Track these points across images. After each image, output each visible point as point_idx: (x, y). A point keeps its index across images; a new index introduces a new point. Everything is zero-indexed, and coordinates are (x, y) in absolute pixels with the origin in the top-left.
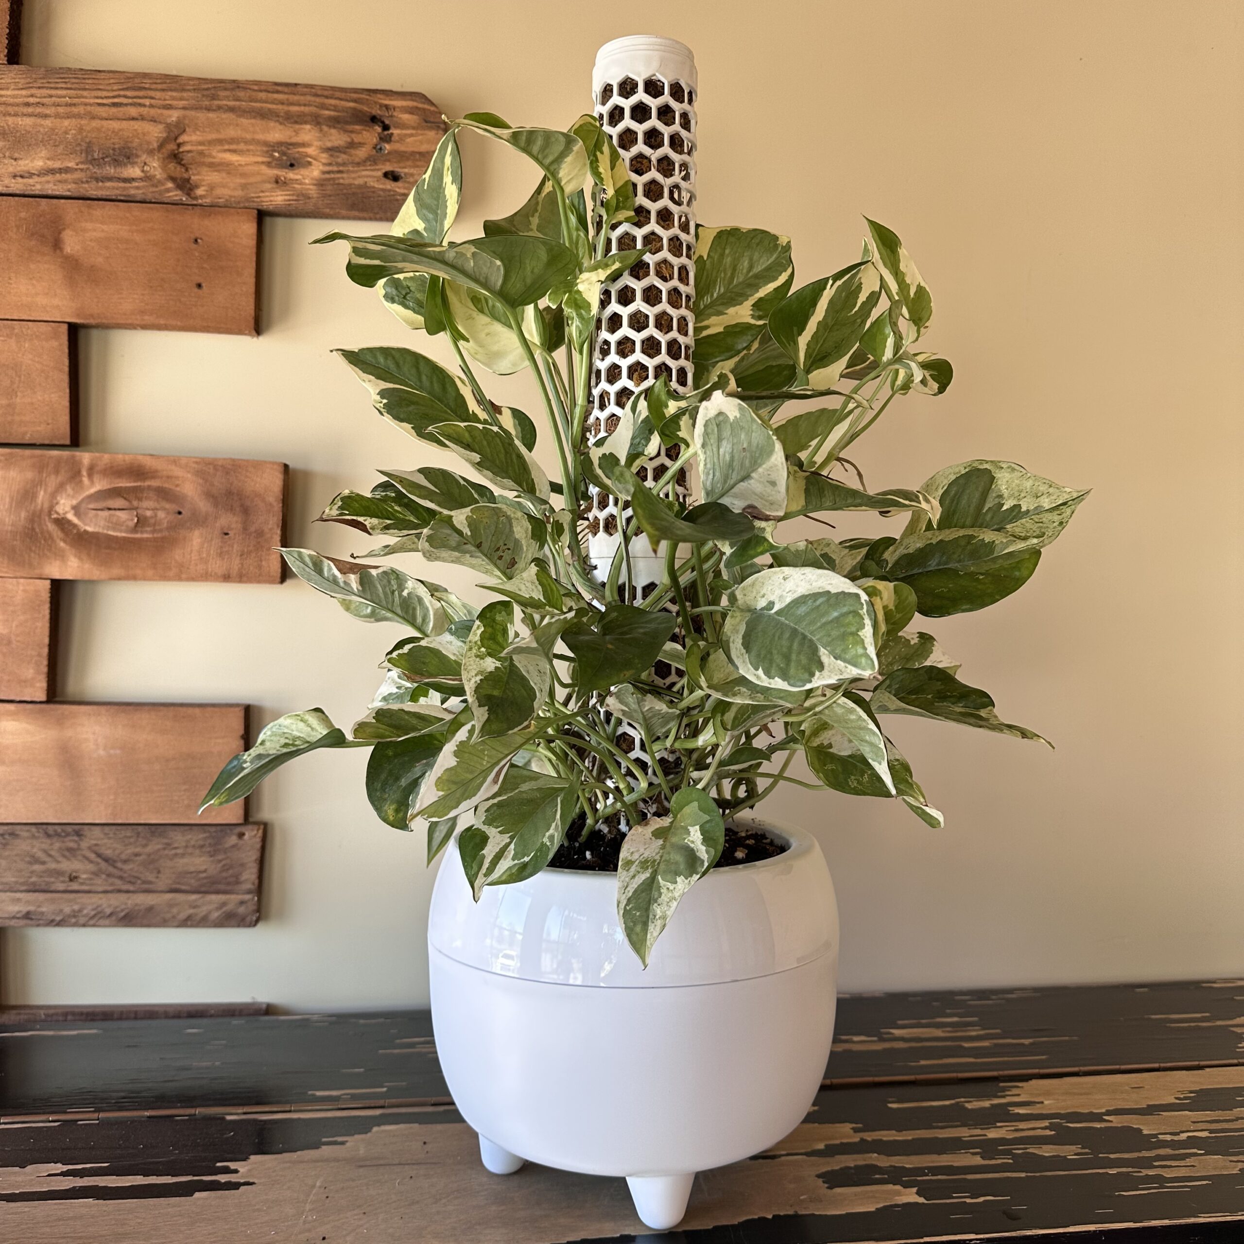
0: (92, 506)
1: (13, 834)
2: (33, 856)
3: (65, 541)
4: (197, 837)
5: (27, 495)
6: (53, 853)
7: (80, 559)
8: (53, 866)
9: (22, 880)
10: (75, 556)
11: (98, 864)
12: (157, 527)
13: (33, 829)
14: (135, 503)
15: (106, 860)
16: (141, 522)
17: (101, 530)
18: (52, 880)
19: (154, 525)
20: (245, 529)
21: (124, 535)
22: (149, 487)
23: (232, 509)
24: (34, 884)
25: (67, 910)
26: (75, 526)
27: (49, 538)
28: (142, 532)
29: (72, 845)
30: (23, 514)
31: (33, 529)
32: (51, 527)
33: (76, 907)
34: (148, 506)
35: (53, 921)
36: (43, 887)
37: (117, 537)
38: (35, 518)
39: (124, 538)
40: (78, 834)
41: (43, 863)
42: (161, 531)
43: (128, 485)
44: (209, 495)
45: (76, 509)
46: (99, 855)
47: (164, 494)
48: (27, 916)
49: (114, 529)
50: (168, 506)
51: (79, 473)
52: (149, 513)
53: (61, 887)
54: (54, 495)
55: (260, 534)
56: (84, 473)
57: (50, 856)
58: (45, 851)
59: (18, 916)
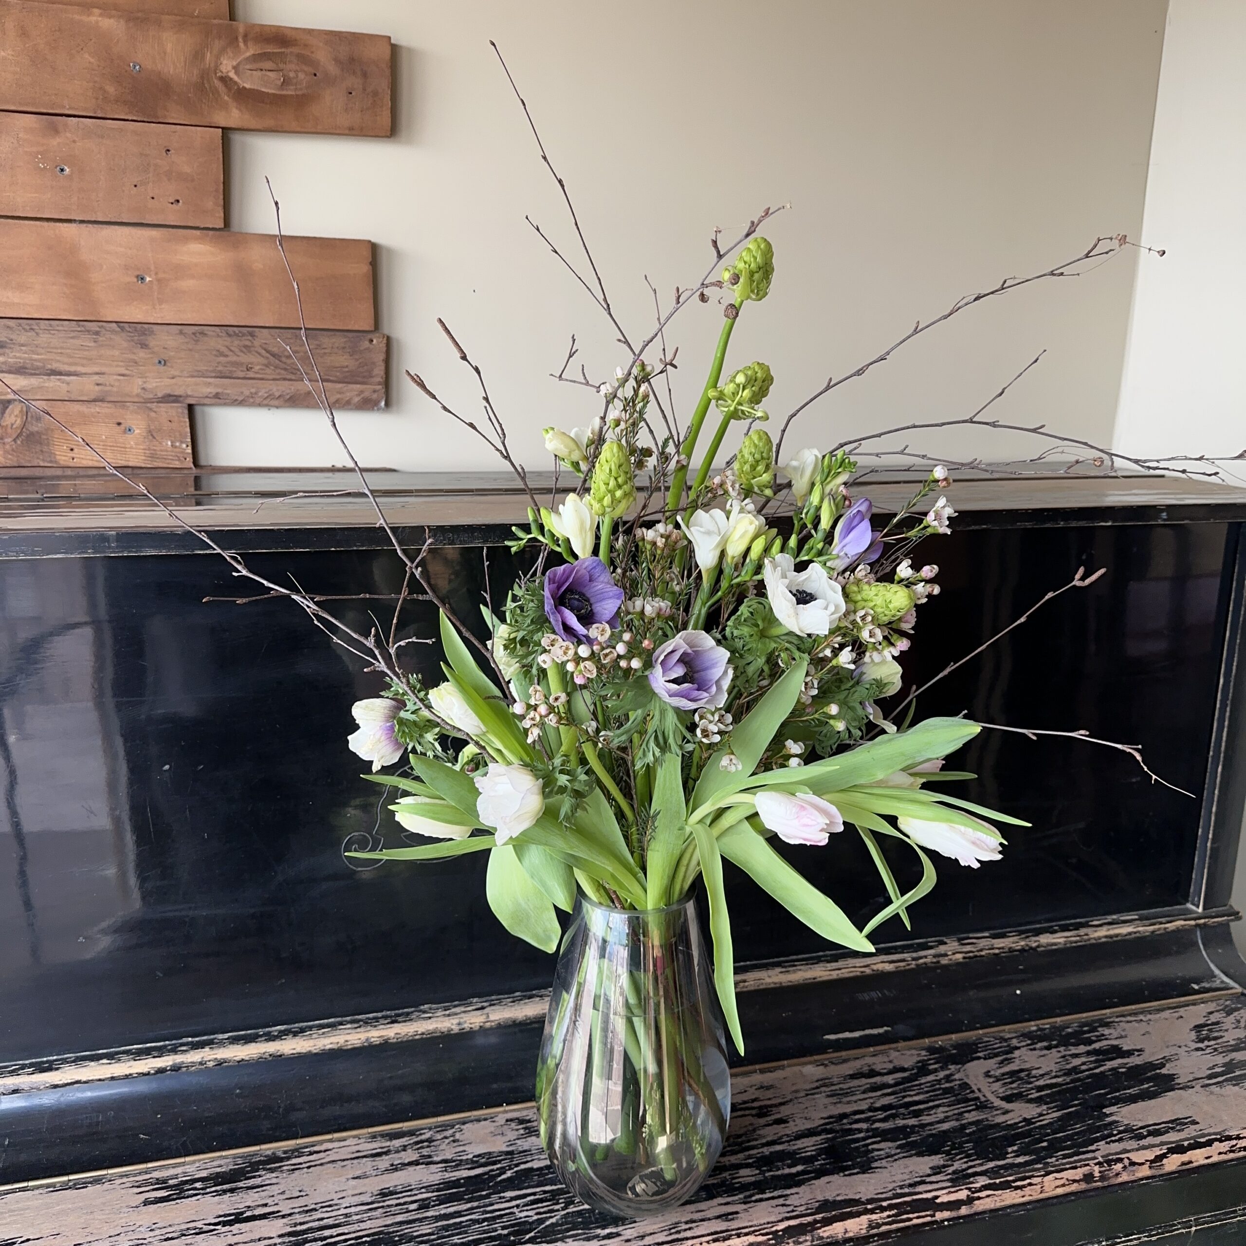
0: (248, 67)
1: (202, 333)
2: (218, 351)
3: (228, 96)
4: (339, 341)
5: (198, 55)
6: (232, 348)
7: (240, 110)
8: (234, 358)
9: (211, 369)
10: (237, 108)
11: (267, 358)
12: (299, 87)
13: (217, 329)
14: (281, 66)
15: (274, 355)
16: (286, 82)
17: (256, 87)
18: (234, 369)
19: (296, 84)
20: (364, 90)
21: (273, 92)
22: (291, 52)
23: (354, 73)
24: (220, 372)
25: (247, 393)
26: (236, 83)
27: (215, 91)
28: (287, 90)
29: (248, 343)
30: (195, 72)
31: (203, 83)
32: (218, 83)
33: (253, 390)
34: (291, 68)
35: (236, 400)
36: (227, 375)
37: (268, 93)
38: (205, 75)
39: (274, 94)
40: (252, 335)
41: (227, 356)
42: (301, 89)
43: (275, 51)
44: (337, 61)
45: (236, 68)
46: (268, 351)
47: (302, 59)
48: (217, 396)
49: (266, 87)
50: (306, 68)
51: (237, 38)
52: (292, 75)
53: (241, 375)
54: (218, 57)
55: (375, 94)
56: (240, 40)
57: (231, 351)
58: (227, 347)
59: (211, 395)
